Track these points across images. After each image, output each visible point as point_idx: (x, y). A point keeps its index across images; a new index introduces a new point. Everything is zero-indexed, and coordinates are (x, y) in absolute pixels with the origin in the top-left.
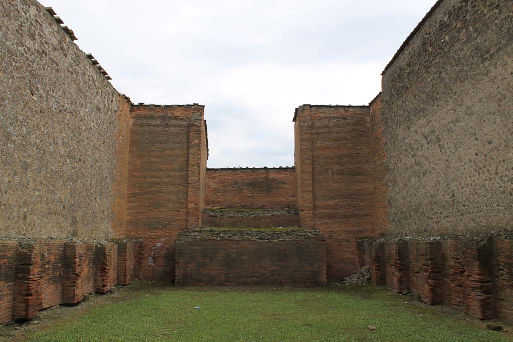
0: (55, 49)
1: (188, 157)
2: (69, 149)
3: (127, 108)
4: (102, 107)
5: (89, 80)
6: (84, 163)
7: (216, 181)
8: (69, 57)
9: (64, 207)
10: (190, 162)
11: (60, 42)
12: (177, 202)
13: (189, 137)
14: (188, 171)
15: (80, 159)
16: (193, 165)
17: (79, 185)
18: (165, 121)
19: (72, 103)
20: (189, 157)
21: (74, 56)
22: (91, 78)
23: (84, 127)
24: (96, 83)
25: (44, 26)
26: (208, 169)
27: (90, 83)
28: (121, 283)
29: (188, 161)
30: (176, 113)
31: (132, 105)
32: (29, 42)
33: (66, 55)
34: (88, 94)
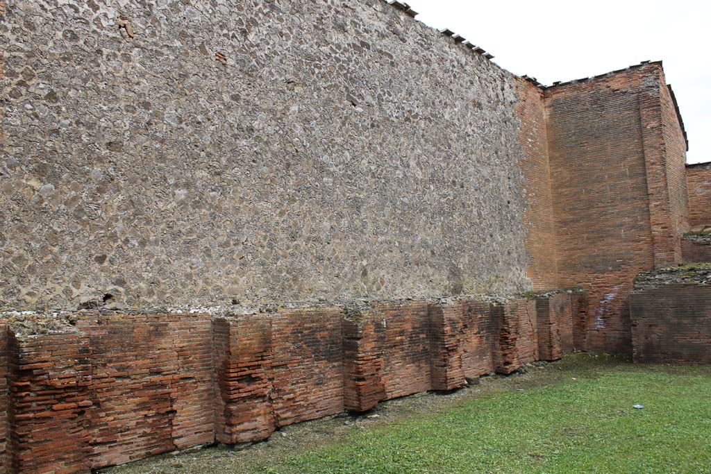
0: (382, 36)
1: (643, 152)
2: (431, 170)
3: (535, 94)
4: (484, 101)
5: (453, 66)
6: (462, 187)
7: (706, 183)
8: (410, 41)
9: (433, 253)
10: (647, 159)
11: (390, 24)
12: (633, 227)
13: (640, 119)
14: (645, 174)
15: (454, 182)
16: (653, 164)
17: (457, 218)
18: (598, 102)
19: (426, 105)
20: (645, 152)
21: (419, 37)
22: (456, 63)
23: (454, 136)
24: (467, 68)
25: (359, 9)
26: (688, 166)
27: (455, 70)
28: (545, 357)
29: (644, 158)
30: (615, 85)
31: (544, 88)
32: (336, 37)
33: (404, 40)
34: (454, 87)
